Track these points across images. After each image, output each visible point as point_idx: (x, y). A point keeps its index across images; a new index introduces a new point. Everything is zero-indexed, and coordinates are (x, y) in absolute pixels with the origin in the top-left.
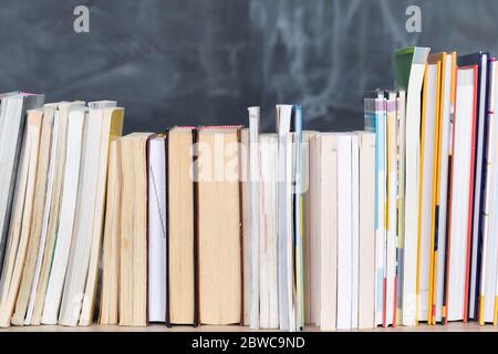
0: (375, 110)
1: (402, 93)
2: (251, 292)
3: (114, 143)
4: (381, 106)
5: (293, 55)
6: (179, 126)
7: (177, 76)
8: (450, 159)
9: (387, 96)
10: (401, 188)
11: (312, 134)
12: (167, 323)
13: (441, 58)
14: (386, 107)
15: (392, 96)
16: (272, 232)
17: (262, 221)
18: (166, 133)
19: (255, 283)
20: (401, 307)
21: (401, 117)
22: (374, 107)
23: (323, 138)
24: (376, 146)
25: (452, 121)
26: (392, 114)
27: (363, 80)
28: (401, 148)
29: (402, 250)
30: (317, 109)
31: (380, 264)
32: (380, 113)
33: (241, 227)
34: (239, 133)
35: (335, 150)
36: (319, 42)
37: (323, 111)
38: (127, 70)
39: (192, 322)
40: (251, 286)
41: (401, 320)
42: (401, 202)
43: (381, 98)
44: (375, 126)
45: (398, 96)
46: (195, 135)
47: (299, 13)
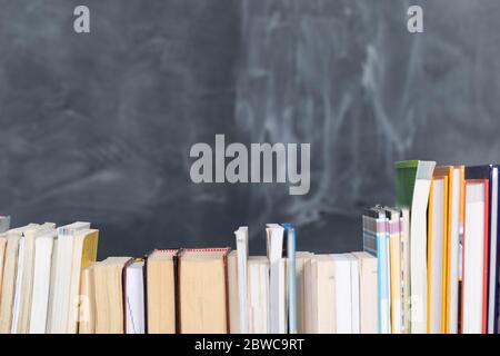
0: (376, 231)
1: (406, 212)
3: (87, 272)
4: (382, 227)
6: (159, 249)
7: (159, 182)
8: (460, 285)
9: (388, 215)
11: (307, 257)
13: (448, 173)
14: (388, 228)
15: (395, 215)
18: (146, 259)
21: (405, 239)
22: (374, 228)
24: (379, 272)
25: (462, 242)
26: (395, 236)
27: (356, 183)
28: (406, 273)
30: (309, 215)
32: (381, 235)
34: (225, 259)
35: (333, 278)
37: (315, 216)
43: (382, 218)
44: (376, 248)
45: (401, 216)
46: (177, 261)
47: (287, 113)
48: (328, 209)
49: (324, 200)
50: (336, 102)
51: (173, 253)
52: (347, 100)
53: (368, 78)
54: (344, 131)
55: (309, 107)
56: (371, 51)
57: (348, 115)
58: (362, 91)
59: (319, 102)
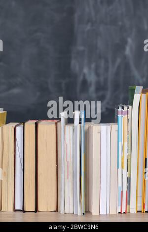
0: (118, 114)
1: (130, 107)
2: (61, 197)
4: (120, 113)
5: (90, 85)
7: (38, 94)
9: (123, 108)
10: (129, 150)
11: (90, 125)
12: (23, 211)
14: (122, 113)
15: (126, 108)
16: (70, 170)
17: (66, 164)
18: (24, 123)
19: (63, 193)
20: (129, 204)
21: (129, 118)
23: (94, 127)
24: (118, 131)
26: (125, 116)
27: (122, 96)
28: (130, 132)
29: (130, 178)
31: (120, 185)
32: (120, 116)
33: (57, 167)
34: (56, 124)
35: (99, 133)
36: (102, 79)
38: (16, 91)
39: (34, 210)
40: (61, 194)
41: (129, 210)
42: (129, 156)
43: (120, 109)
45: (128, 108)
46: (37, 125)
47: (93, 66)
48: (109, 107)
49: (108, 103)
50: (114, 62)
51: (36, 121)
52: (119, 61)
53: (128, 51)
54: (117, 74)
55: (102, 63)
56: (130, 40)
57: (119, 67)
58: (125, 57)
59: (107, 61)
